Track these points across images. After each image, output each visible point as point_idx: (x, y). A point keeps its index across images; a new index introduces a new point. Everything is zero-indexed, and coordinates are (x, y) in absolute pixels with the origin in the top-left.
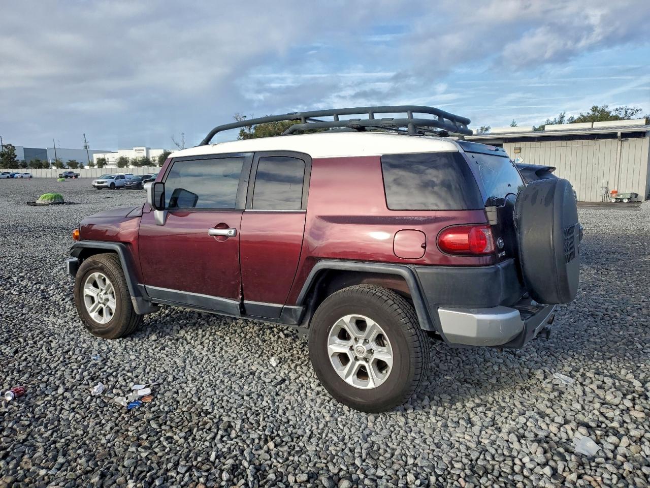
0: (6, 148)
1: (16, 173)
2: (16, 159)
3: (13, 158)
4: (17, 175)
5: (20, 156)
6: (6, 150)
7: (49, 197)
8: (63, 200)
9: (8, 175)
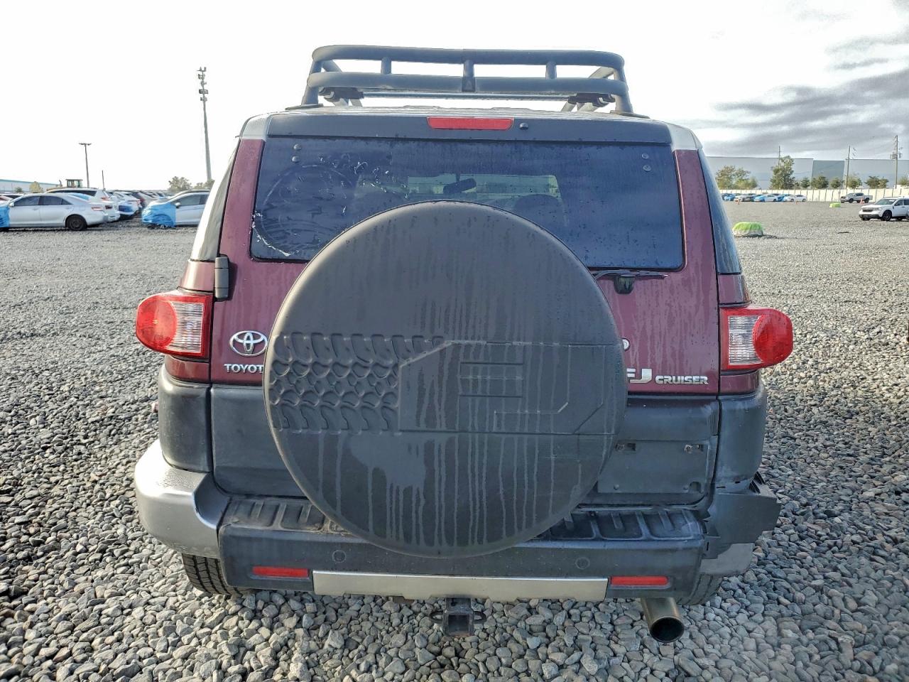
0: (783, 161)
1: (786, 195)
2: (791, 176)
3: (788, 175)
4: (786, 198)
5: (798, 174)
6: (783, 164)
7: (745, 227)
8: (762, 233)
9: (776, 197)
